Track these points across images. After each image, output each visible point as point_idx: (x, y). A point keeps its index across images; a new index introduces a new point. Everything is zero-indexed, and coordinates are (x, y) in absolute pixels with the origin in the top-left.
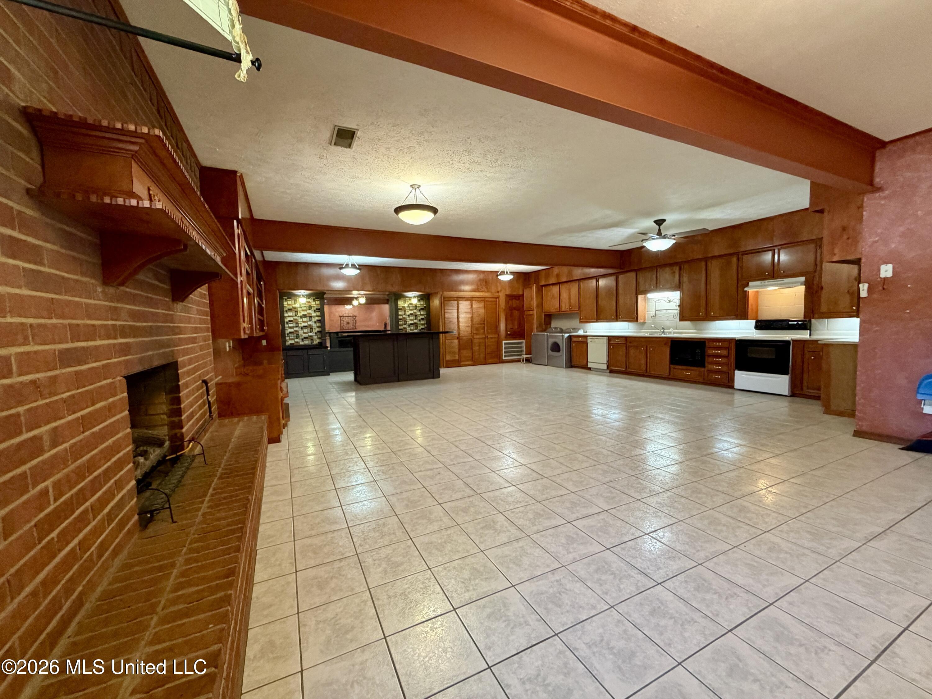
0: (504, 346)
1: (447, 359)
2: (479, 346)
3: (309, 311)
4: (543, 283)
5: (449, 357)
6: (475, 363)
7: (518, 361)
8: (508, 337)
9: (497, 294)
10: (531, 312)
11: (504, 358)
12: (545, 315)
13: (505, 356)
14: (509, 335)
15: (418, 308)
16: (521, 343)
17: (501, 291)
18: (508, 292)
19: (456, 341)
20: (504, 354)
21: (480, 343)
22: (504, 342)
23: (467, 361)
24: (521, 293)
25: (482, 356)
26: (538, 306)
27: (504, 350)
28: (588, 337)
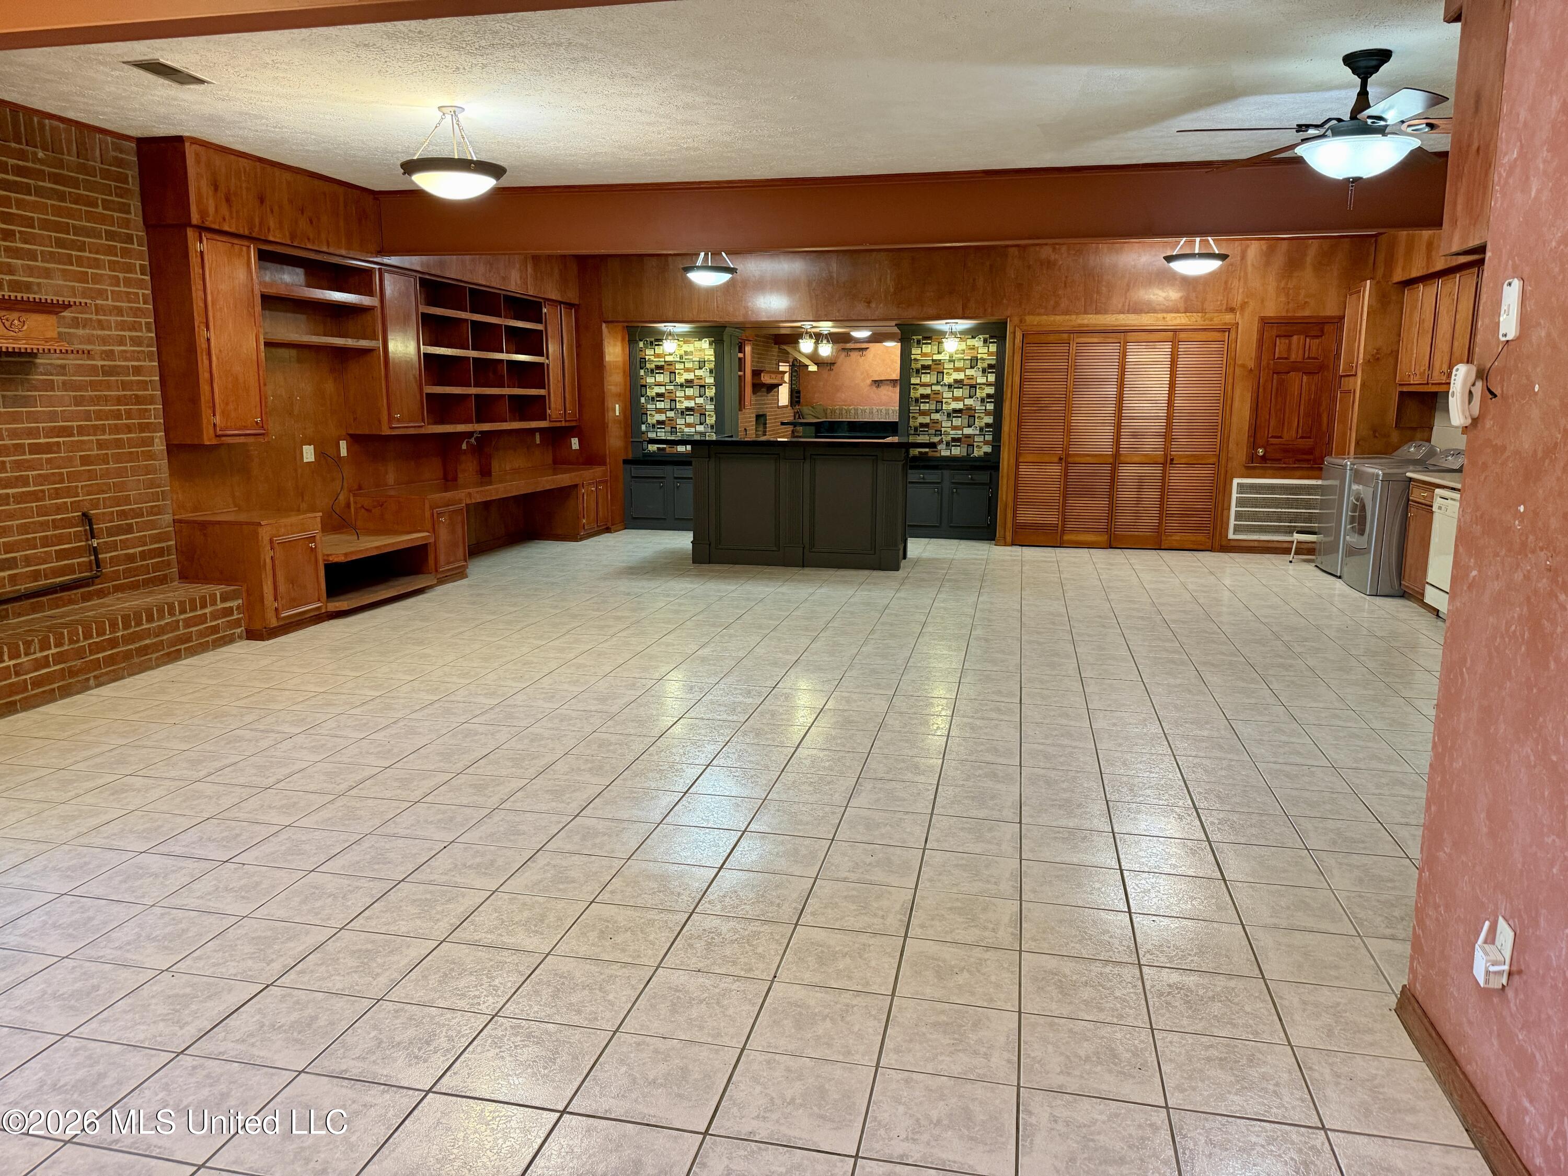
0: (1235, 495)
1: (1021, 519)
2: (1140, 488)
3: (698, 373)
4: (1398, 276)
5: (1027, 515)
6: (1114, 541)
7: (1287, 551)
8: (1255, 465)
9: (1228, 318)
10: (1348, 383)
11: (1231, 536)
12: (1403, 396)
13: (1237, 529)
14: (1264, 458)
15: (980, 365)
16: (1311, 489)
17: (1244, 305)
18: (1271, 310)
19: (1055, 470)
20: (1232, 522)
21: (1141, 480)
22: (1236, 481)
23: (1087, 531)
24: (1330, 310)
25: (1149, 520)
26: (1374, 360)
27: (1233, 509)
28: (1438, 491)
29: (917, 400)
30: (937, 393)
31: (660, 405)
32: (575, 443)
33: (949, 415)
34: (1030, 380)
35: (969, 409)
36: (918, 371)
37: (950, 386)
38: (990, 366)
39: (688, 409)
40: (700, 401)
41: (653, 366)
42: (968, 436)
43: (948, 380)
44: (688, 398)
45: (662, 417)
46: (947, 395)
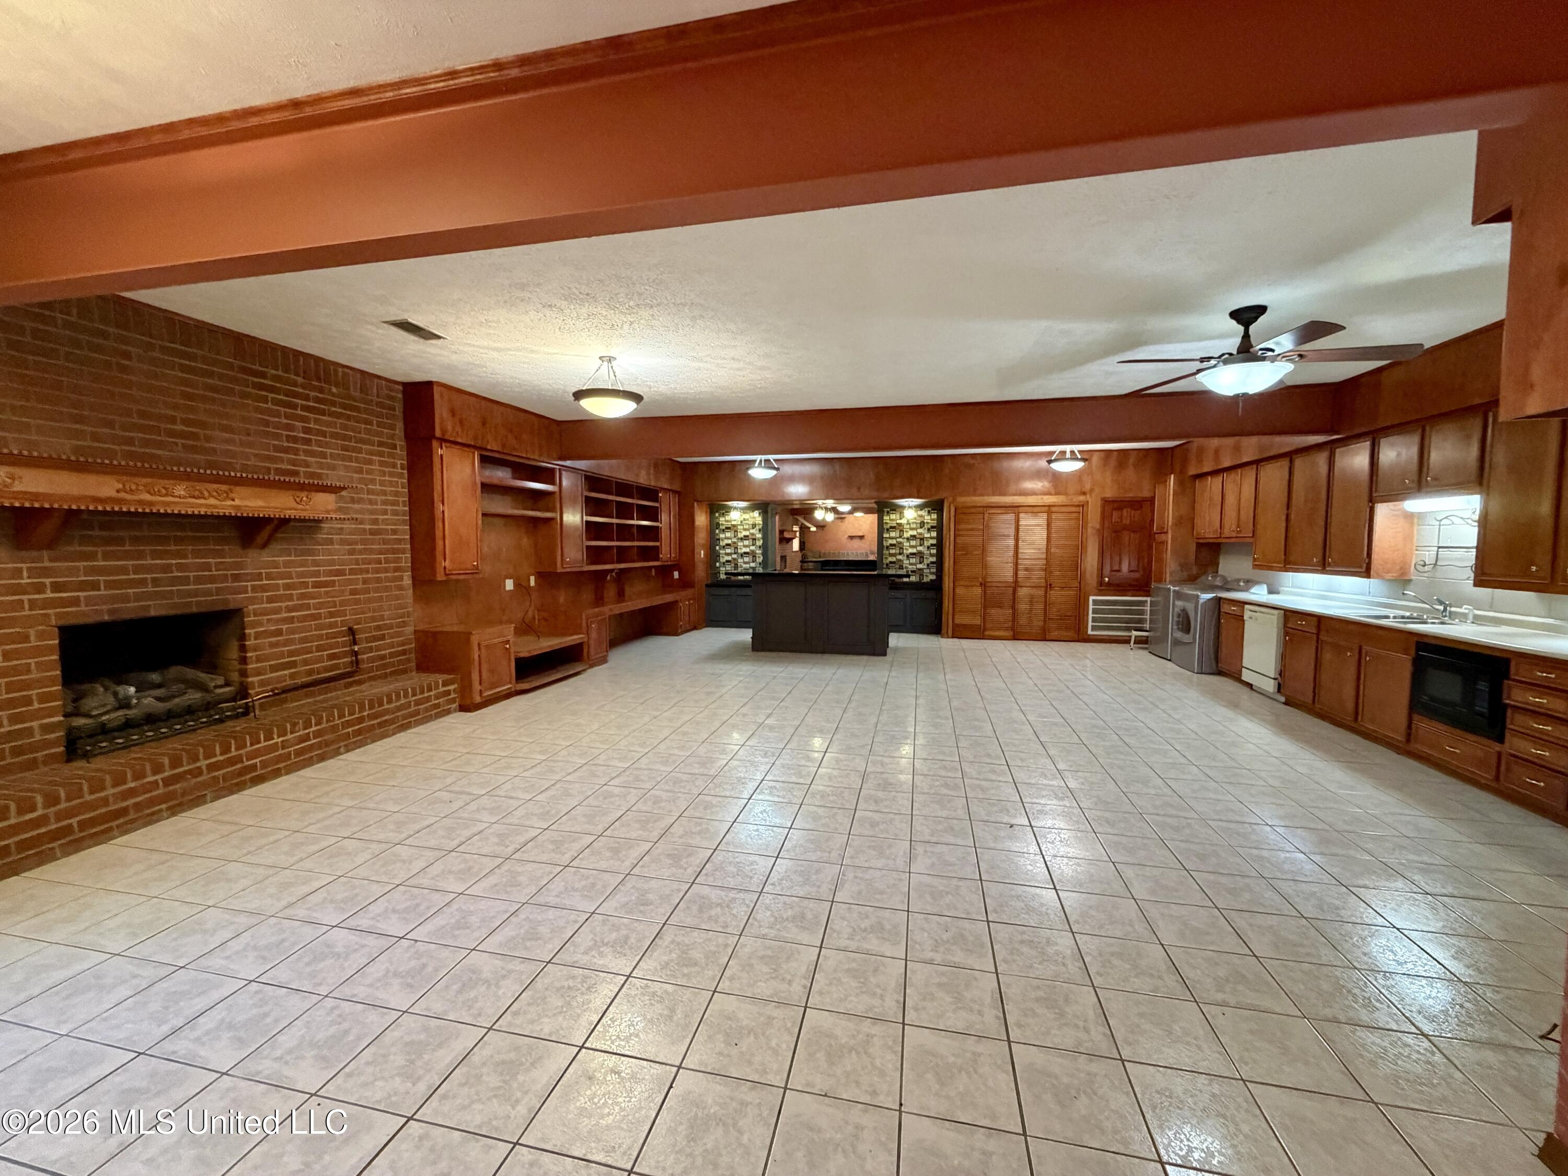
0: (1091, 607)
1: (957, 621)
2: (1031, 603)
3: (752, 531)
4: (1192, 471)
5: (961, 619)
6: (1016, 636)
7: (1127, 641)
8: (1103, 587)
9: (1082, 498)
10: (1163, 537)
11: (1090, 632)
12: (1200, 546)
13: (1094, 628)
14: (1109, 584)
15: (926, 526)
16: (1143, 603)
17: (1092, 490)
18: (1109, 494)
19: (978, 591)
20: (1090, 624)
21: (1032, 597)
22: (1091, 598)
23: (999, 629)
24: (1146, 494)
25: (1038, 623)
26: (1179, 522)
27: (1091, 615)
28: (1247, 606)
29: (887, 547)
30: (900, 543)
31: (728, 551)
32: (676, 575)
33: (908, 556)
34: (959, 535)
35: (920, 552)
36: (888, 530)
37: (908, 539)
38: (932, 527)
39: (745, 553)
40: (753, 548)
41: (724, 527)
42: (920, 569)
43: (906, 535)
44: (745, 546)
45: (729, 558)
46: (906, 544)
